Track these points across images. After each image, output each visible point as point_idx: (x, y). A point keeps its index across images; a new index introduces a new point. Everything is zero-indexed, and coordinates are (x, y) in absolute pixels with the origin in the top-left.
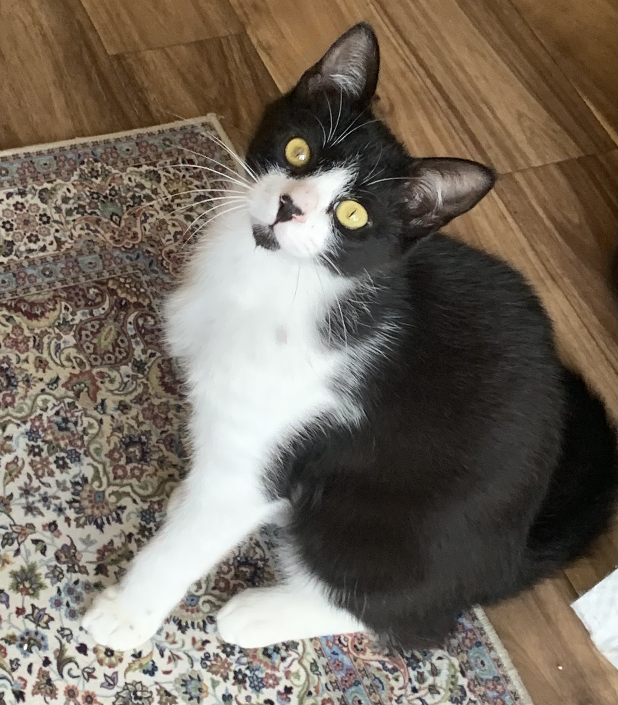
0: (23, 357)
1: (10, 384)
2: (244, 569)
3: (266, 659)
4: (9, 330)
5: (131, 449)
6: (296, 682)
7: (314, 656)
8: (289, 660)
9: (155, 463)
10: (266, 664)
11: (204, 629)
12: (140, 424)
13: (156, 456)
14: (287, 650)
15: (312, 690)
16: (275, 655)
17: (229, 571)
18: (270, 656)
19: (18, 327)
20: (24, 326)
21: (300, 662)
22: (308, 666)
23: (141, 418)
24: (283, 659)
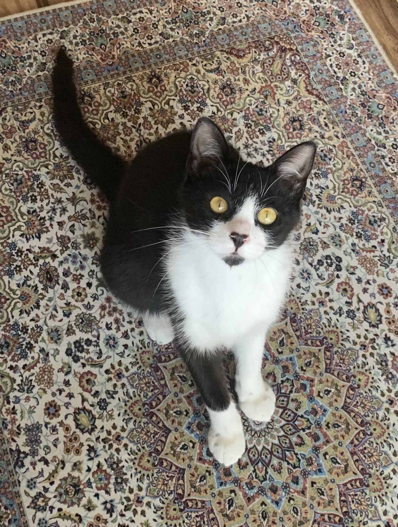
0: (237, 78)
1: (232, 92)
2: (356, 182)
3: (371, 226)
4: (229, 64)
5: (295, 124)
6: (386, 237)
7: (394, 224)
8: (382, 227)
9: (307, 130)
10: (371, 229)
11: (339, 212)
12: (298, 111)
13: (307, 127)
14: (380, 221)
15: (394, 240)
16: (375, 224)
17: (349, 183)
18: (372, 225)
19: (233, 62)
20: (236, 62)
21: (387, 227)
22: (391, 229)
23: (298, 108)
24: (379, 226)
